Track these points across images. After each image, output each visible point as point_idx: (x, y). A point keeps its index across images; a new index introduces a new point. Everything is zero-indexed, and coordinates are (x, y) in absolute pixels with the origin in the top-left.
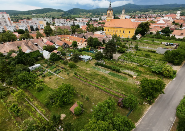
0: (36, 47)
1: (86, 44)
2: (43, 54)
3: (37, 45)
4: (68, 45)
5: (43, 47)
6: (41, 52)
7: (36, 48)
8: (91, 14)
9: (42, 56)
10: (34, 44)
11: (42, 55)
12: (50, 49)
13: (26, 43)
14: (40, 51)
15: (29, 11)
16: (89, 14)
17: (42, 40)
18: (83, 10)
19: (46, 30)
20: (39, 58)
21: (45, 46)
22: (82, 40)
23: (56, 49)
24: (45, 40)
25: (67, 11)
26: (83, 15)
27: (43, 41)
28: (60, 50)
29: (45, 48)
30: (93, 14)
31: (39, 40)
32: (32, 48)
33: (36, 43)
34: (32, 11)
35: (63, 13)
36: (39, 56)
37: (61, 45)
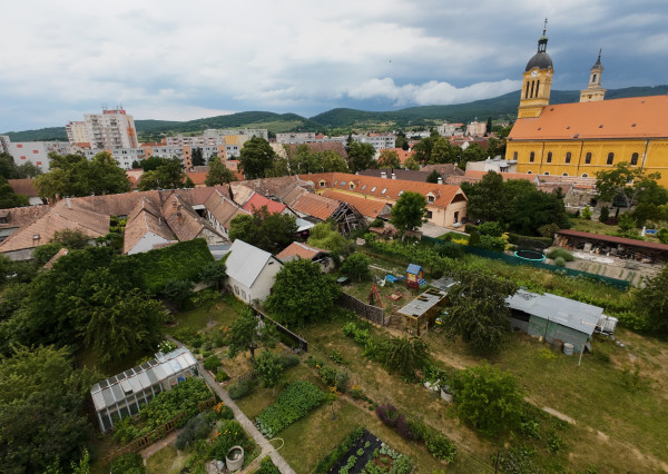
0: (194, 221)
1: (456, 214)
2: (228, 263)
3: (201, 213)
4: (360, 217)
5: (234, 221)
6: (217, 248)
7: (192, 228)
8: (391, 123)
9: (219, 279)
10: (190, 210)
11: (223, 268)
12: (269, 234)
13: (154, 204)
14: (213, 241)
15: (198, 121)
16: (383, 124)
17: (230, 190)
18: (363, 112)
19: (251, 155)
20: (197, 289)
21: (245, 218)
22: (434, 192)
23: (305, 236)
24: (243, 191)
25: (311, 119)
26: (365, 128)
27: (232, 197)
28: (328, 245)
29: (242, 230)
30: (399, 123)
31: (218, 192)
32: (176, 228)
33: (202, 207)
34: (209, 119)
35: (299, 122)
36: (197, 280)
37: (326, 214)
